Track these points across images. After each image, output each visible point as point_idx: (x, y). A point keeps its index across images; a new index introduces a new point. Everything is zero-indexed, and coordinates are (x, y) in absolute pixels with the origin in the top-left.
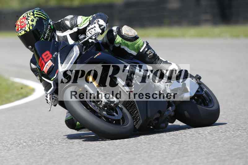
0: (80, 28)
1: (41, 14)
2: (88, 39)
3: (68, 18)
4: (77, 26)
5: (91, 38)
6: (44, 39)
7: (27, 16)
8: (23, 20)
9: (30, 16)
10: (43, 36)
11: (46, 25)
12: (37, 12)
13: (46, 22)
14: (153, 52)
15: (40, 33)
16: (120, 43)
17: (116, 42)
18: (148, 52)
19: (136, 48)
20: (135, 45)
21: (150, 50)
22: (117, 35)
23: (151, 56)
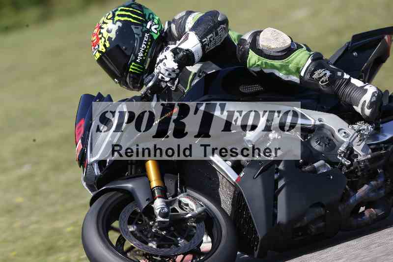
1: (128, 14)
7: (102, 22)
8: (97, 30)
9: (107, 21)
10: (134, 58)
11: (138, 35)
12: (122, 10)
13: (138, 28)
14: (328, 73)
15: (126, 51)
16: (258, 65)
17: (251, 65)
18: (315, 76)
19: (294, 70)
20: (290, 66)
21: (319, 71)
22: (250, 50)
23: (325, 82)
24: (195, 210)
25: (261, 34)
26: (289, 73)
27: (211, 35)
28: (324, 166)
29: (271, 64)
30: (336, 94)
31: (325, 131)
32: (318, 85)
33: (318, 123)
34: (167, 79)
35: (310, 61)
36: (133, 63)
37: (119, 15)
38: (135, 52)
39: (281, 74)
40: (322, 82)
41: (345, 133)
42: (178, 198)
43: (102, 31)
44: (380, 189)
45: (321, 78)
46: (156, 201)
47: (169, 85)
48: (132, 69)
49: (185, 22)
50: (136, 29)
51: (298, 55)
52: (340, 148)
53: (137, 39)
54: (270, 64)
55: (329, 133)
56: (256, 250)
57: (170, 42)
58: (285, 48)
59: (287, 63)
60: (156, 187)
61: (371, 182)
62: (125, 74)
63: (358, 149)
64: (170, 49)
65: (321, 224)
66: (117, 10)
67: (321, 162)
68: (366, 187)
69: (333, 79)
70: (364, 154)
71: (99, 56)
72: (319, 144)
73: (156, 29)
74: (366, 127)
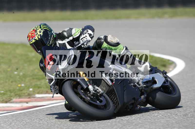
0: (75, 37)
1: (46, 27)
2: (81, 45)
3: (65, 30)
4: (72, 36)
5: (83, 44)
6: (49, 45)
7: (36, 29)
8: (33, 32)
9: (38, 29)
11: (50, 35)
13: (50, 32)
16: (106, 48)
17: (103, 47)
22: (104, 42)
29: (111, 48)
37: (43, 27)
38: (49, 41)
49: (71, 31)
51: (121, 46)
59: (117, 48)
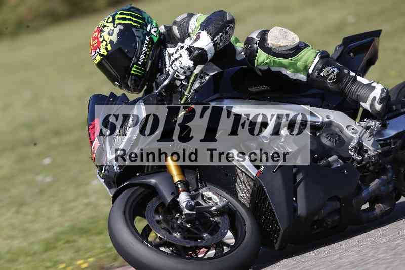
1: (129, 17)
4: (189, 35)
6: (138, 65)
7: (102, 26)
8: (97, 34)
9: (108, 25)
10: (136, 61)
11: (139, 38)
12: (121, 14)
13: (138, 31)
14: (336, 71)
15: (128, 54)
16: (267, 63)
17: (259, 63)
18: (324, 73)
19: (302, 69)
20: (298, 63)
21: (327, 69)
22: (259, 48)
23: (333, 80)
24: (219, 203)
25: (270, 32)
26: (297, 71)
27: (221, 34)
28: (336, 161)
29: (280, 62)
30: (343, 91)
31: (333, 128)
32: (325, 82)
33: (326, 120)
34: (182, 77)
35: (318, 59)
36: (135, 66)
37: (119, 19)
38: (137, 55)
39: (288, 72)
40: (330, 80)
41: (353, 129)
42: (201, 191)
43: (103, 34)
44: (389, 183)
45: (328, 75)
46: (180, 195)
47: (184, 83)
48: (134, 71)
49: (188, 24)
50: (137, 32)
51: (306, 53)
52: (352, 144)
53: (138, 41)
54: (278, 62)
55: (337, 130)
56: (276, 242)
57: (169, 45)
58: (294, 46)
59: (296, 60)
60: (179, 181)
61: (382, 177)
62: (127, 76)
63: (368, 144)
64: (185, 48)
65: (337, 217)
66: (117, 14)
67: (334, 157)
68: (377, 181)
69: (340, 77)
70: (373, 149)
71: (100, 59)
72: (329, 140)
73: (155, 32)
74: (373, 124)
